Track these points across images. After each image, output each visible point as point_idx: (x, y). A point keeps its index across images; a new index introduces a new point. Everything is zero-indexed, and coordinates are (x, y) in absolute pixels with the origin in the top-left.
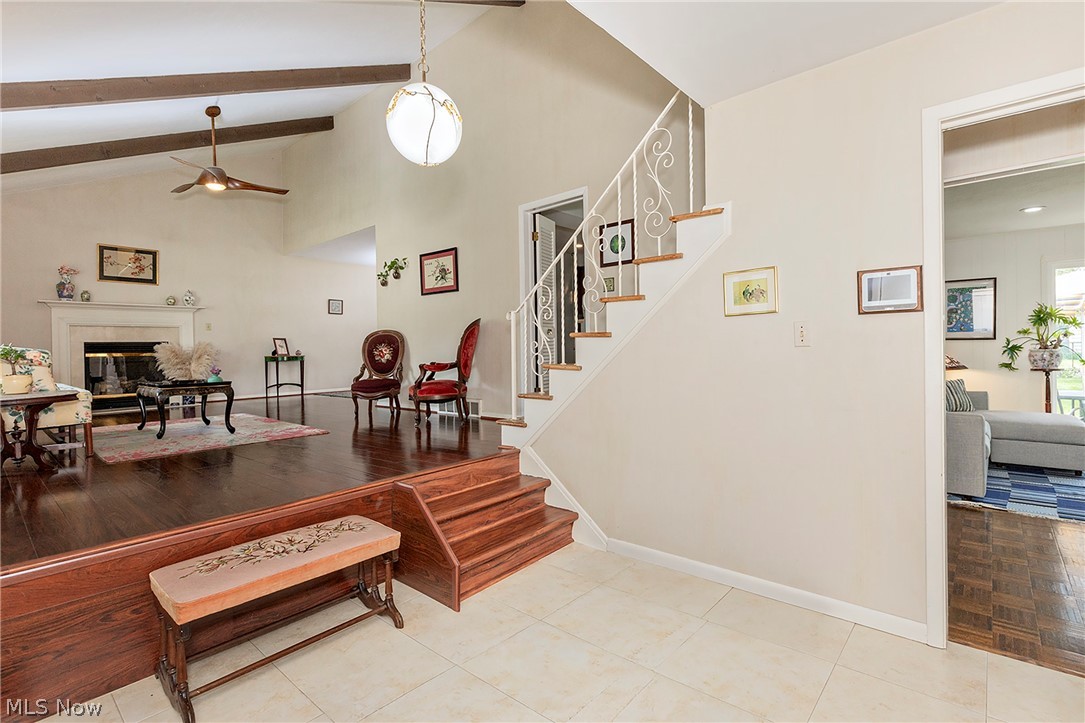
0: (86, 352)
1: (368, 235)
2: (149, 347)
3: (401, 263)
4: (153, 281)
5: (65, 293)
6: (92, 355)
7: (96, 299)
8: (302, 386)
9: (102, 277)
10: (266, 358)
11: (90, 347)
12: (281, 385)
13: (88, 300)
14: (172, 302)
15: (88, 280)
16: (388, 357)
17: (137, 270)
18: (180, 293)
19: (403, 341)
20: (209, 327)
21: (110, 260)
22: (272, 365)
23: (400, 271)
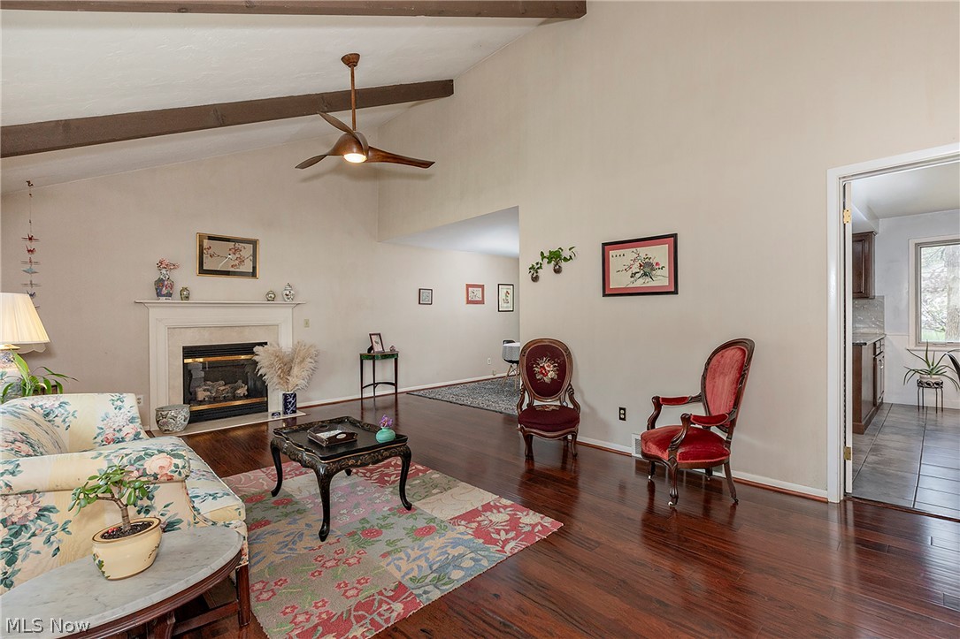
0: (185, 357)
1: (509, 216)
2: (248, 348)
3: (566, 254)
4: (254, 274)
5: (164, 291)
6: (190, 361)
7: (194, 298)
8: (395, 385)
9: (202, 271)
10: (361, 355)
11: (189, 352)
12: (378, 384)
13: (187, 298)
14: (271, 298)
15: (186, 276)
16: (552, 375)
17: (237, 262)
18: (279, 287)
19: (569, 355)
20: (307, 324)
21: (209, 251)
22: (368, 364)
23: (563, 264)
